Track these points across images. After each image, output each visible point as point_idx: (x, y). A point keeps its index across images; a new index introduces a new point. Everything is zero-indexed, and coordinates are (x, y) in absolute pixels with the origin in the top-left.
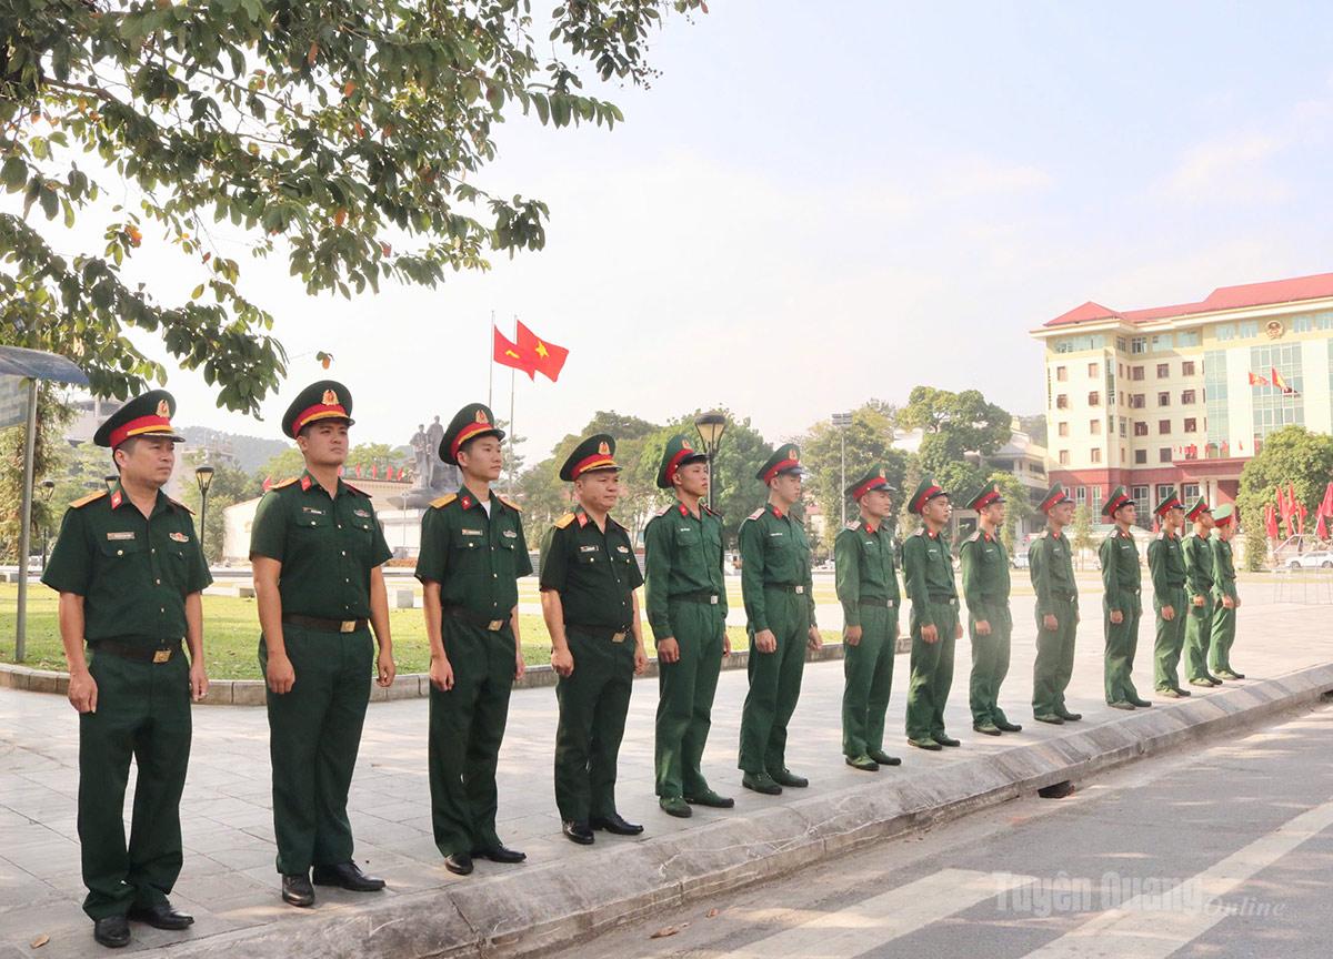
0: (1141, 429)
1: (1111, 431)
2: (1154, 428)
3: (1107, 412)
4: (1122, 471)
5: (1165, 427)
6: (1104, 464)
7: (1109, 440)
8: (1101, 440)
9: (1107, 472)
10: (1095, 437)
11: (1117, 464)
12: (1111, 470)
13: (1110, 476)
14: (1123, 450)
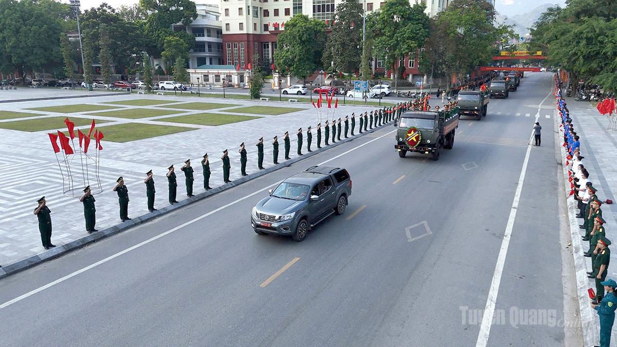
0: (266, 13)
1: (249, 14)
2: (272, 13)
3: (246, 4)
4: (254, 35)
5: (276, 12)
6: (245, 32)
7: (247, 19)
8: (243, 19)
9: (246, 36)
10: (241, 17)
11: (251, 31)
12: (248, 35)
13: (248, 38)
14: (255, 24)
